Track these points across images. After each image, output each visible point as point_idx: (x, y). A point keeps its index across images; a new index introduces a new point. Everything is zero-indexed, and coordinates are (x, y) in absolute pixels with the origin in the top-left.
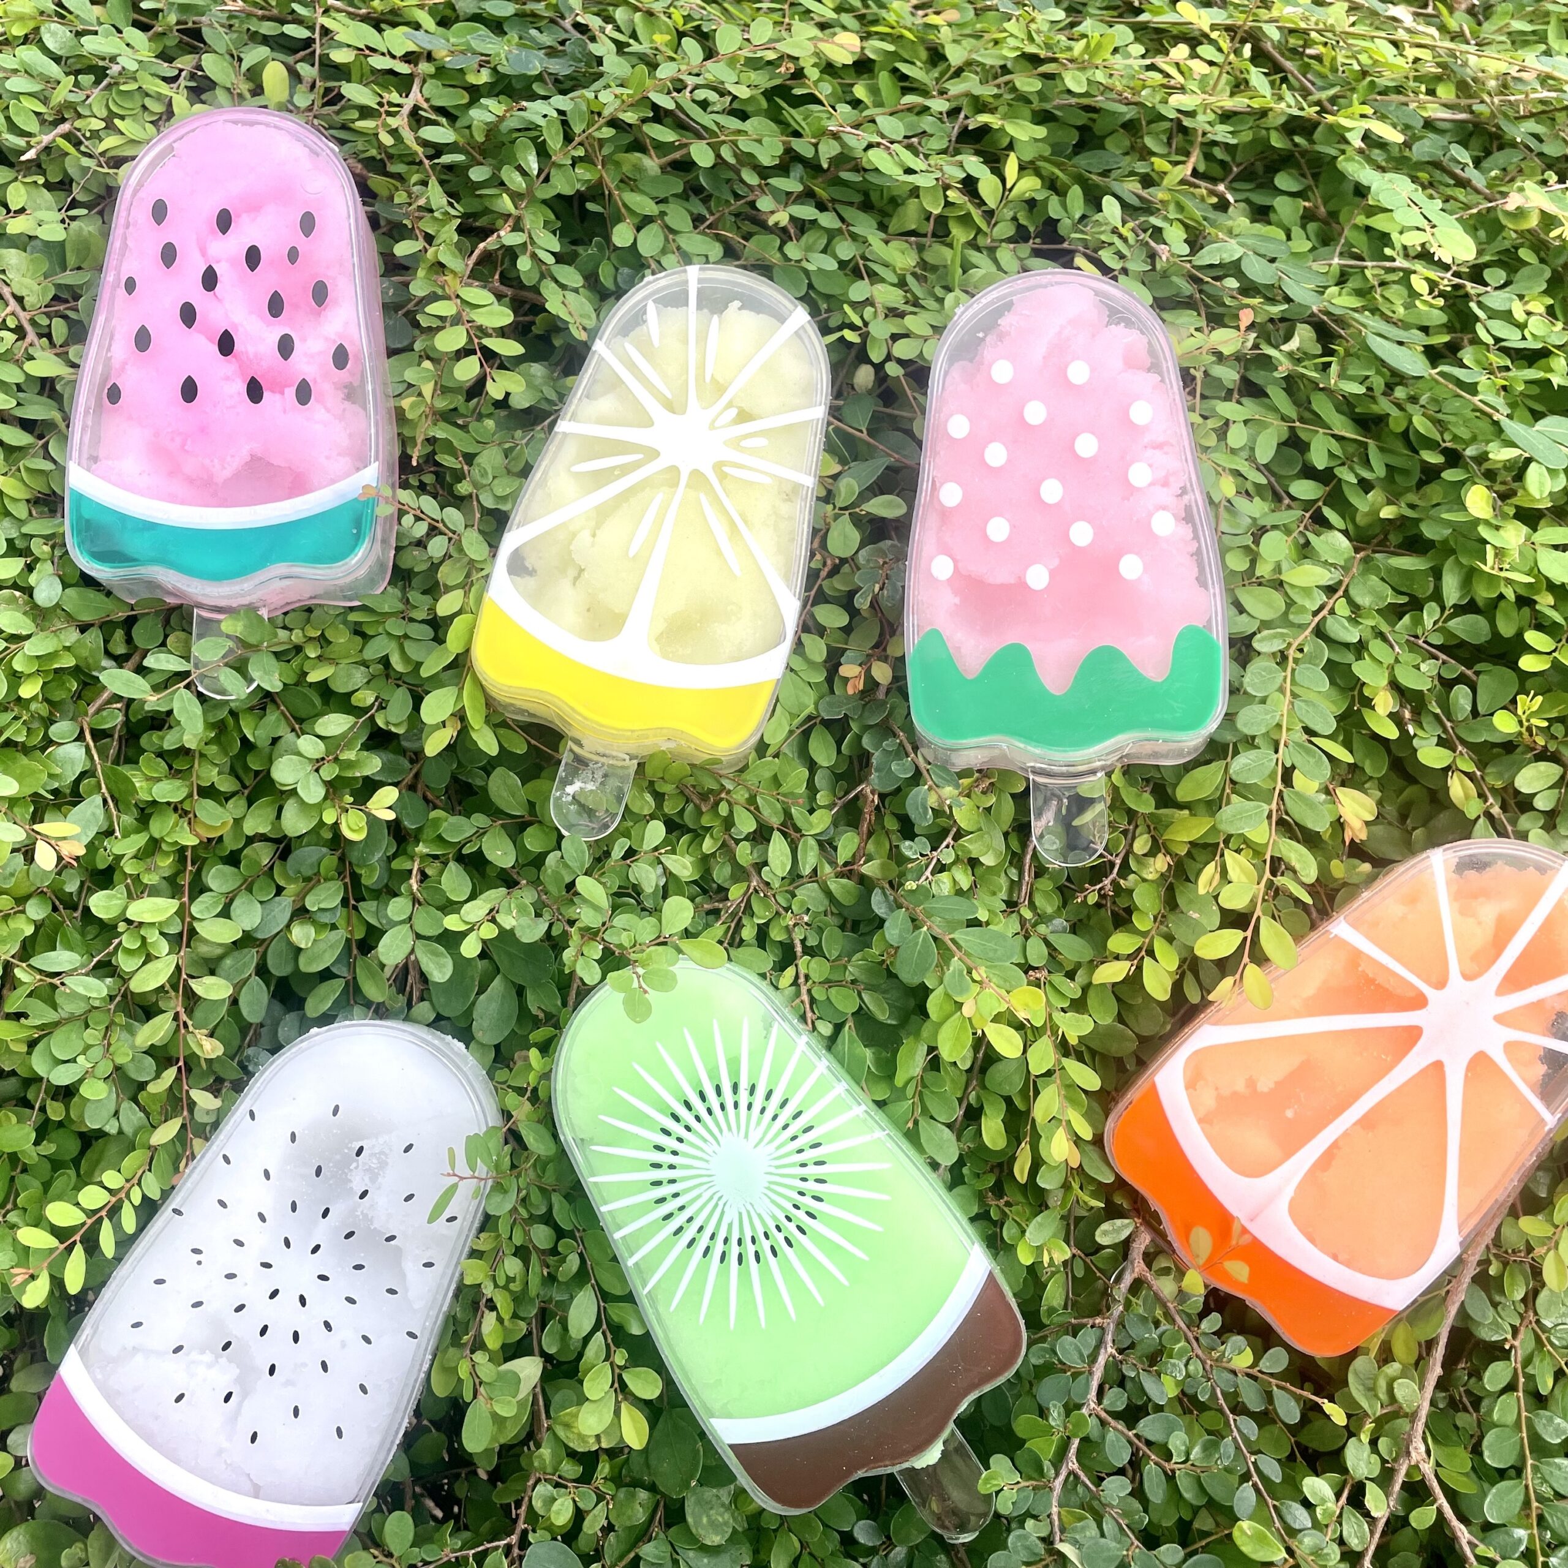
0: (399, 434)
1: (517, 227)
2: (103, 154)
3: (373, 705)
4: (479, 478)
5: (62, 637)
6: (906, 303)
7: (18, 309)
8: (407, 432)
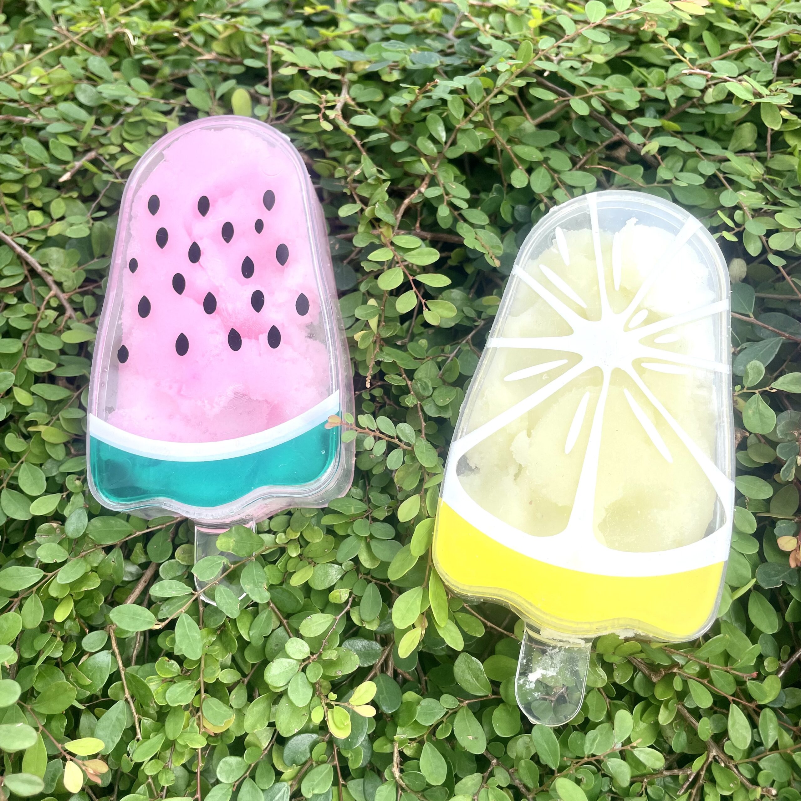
0: (351, 359)
1: (433, 182)
2: (118, 170)
3: (347, 602)
4: (421, 391)
5: (91, 559)
6: (766, 204)
7: (59, 292)
8: (358, 358)
